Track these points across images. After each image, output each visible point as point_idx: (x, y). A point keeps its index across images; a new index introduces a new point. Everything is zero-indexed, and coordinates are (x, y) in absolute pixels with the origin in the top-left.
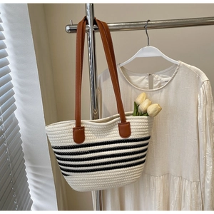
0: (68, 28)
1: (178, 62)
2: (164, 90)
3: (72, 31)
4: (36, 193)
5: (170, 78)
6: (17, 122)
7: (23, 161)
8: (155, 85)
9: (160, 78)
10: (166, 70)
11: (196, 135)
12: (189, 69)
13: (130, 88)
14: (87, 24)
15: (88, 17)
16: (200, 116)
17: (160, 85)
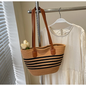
0: (29, 12)
1: (73, 24)
2: (67, 35)
3: (30, 13)
5: (69, 31)
6: (10, 48)
9: (65, 31)
10: (68, 28)
11: (80, 53)
12: (77, 27)
13: (53, 35)
15: (36, 7)
16: (82, 45)
17: (65, 34)
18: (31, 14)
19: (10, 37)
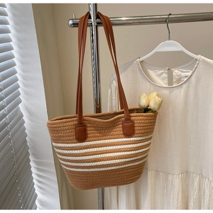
0: (71, 22)
1: (199, 57)
2: (184, 86)
3: (75, 25)
4: (40, 188)
5: (189, 74)
6: (22, 116)
7: (28, 154)
8: (174, 80)
10: (186, 65)
14: (90, 18)
18: (77, 28)
19: (24, 87)
